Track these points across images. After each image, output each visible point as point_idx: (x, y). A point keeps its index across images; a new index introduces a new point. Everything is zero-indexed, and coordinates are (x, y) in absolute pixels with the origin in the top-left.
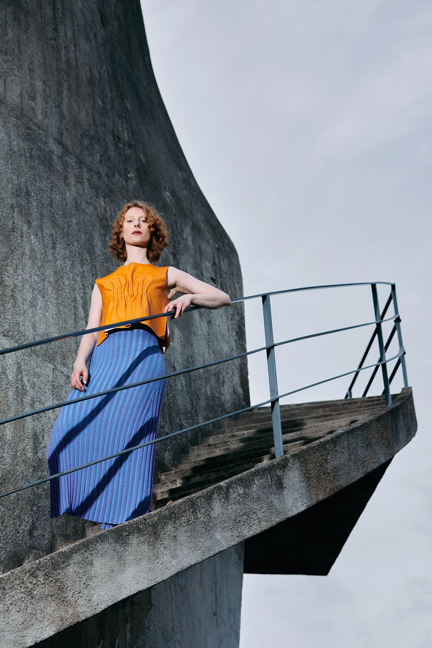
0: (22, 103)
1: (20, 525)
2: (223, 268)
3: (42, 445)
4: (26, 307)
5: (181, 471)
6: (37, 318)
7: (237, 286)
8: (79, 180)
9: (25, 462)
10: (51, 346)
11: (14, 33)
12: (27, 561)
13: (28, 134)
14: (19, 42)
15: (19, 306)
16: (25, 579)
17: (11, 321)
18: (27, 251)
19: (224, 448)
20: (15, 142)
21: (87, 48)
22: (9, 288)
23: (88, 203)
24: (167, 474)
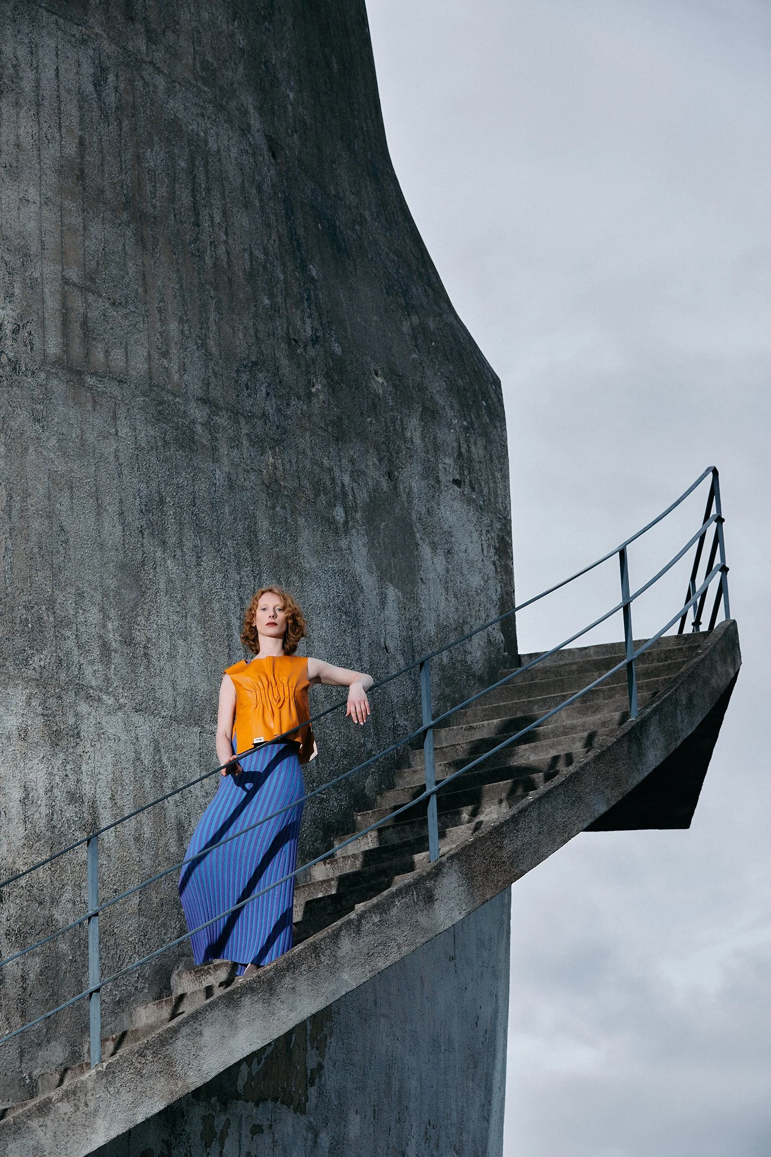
0: (150, 368)
1: (165, 934)
2: (475, 456)
3: (189, 833)
4: (162, 663)
5: (380, 810)
6: (178, 672)
7: (498, 475)
8: (235, 443)
9: (168, 859)
10: (197, 703)
11: (137, 265)
12: (176, 972)
13: (160, 412)
14: (144, 275)
15: (154, 665)
16: (134, 1060)
17: (145, 688)
18: (162, 586)
19: (445, 762)
20: (143, 434)
21: (245, 221)
22: (141, 646)
23: (248, 472)
24: (363, 814)
